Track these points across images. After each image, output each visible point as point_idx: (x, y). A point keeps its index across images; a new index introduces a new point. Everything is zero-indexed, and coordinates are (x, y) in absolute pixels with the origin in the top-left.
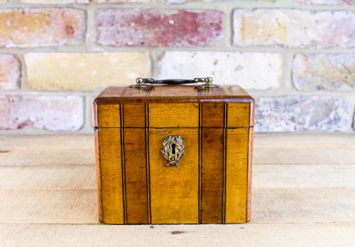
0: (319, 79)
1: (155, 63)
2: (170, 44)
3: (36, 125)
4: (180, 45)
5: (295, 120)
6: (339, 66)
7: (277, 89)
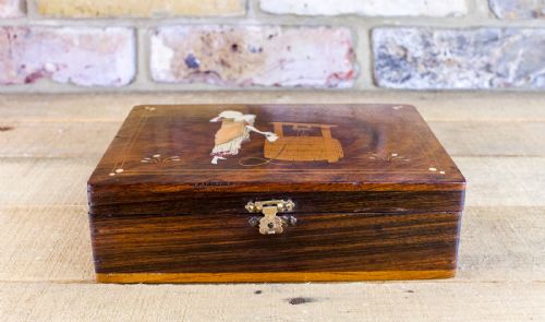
3: (56, 77)
5: (493, 69)
7: (463, 16)
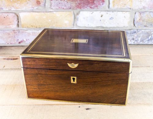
0: (145, 23)
1: (76, 16)
2: (82, 8)
3: (26, 42)
4: (86, 9)
7: (127, 27)
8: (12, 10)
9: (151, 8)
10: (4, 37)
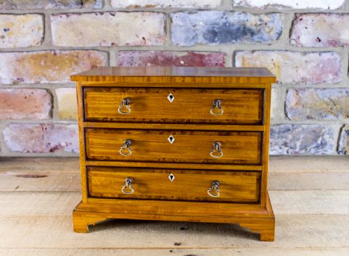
0: (308, 111)
6: (326, 99)
8: (42, 82)
9: (318, 81)
10: (22, 138)
